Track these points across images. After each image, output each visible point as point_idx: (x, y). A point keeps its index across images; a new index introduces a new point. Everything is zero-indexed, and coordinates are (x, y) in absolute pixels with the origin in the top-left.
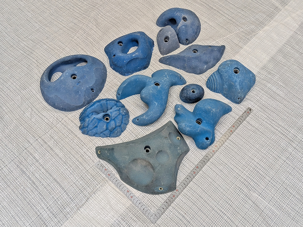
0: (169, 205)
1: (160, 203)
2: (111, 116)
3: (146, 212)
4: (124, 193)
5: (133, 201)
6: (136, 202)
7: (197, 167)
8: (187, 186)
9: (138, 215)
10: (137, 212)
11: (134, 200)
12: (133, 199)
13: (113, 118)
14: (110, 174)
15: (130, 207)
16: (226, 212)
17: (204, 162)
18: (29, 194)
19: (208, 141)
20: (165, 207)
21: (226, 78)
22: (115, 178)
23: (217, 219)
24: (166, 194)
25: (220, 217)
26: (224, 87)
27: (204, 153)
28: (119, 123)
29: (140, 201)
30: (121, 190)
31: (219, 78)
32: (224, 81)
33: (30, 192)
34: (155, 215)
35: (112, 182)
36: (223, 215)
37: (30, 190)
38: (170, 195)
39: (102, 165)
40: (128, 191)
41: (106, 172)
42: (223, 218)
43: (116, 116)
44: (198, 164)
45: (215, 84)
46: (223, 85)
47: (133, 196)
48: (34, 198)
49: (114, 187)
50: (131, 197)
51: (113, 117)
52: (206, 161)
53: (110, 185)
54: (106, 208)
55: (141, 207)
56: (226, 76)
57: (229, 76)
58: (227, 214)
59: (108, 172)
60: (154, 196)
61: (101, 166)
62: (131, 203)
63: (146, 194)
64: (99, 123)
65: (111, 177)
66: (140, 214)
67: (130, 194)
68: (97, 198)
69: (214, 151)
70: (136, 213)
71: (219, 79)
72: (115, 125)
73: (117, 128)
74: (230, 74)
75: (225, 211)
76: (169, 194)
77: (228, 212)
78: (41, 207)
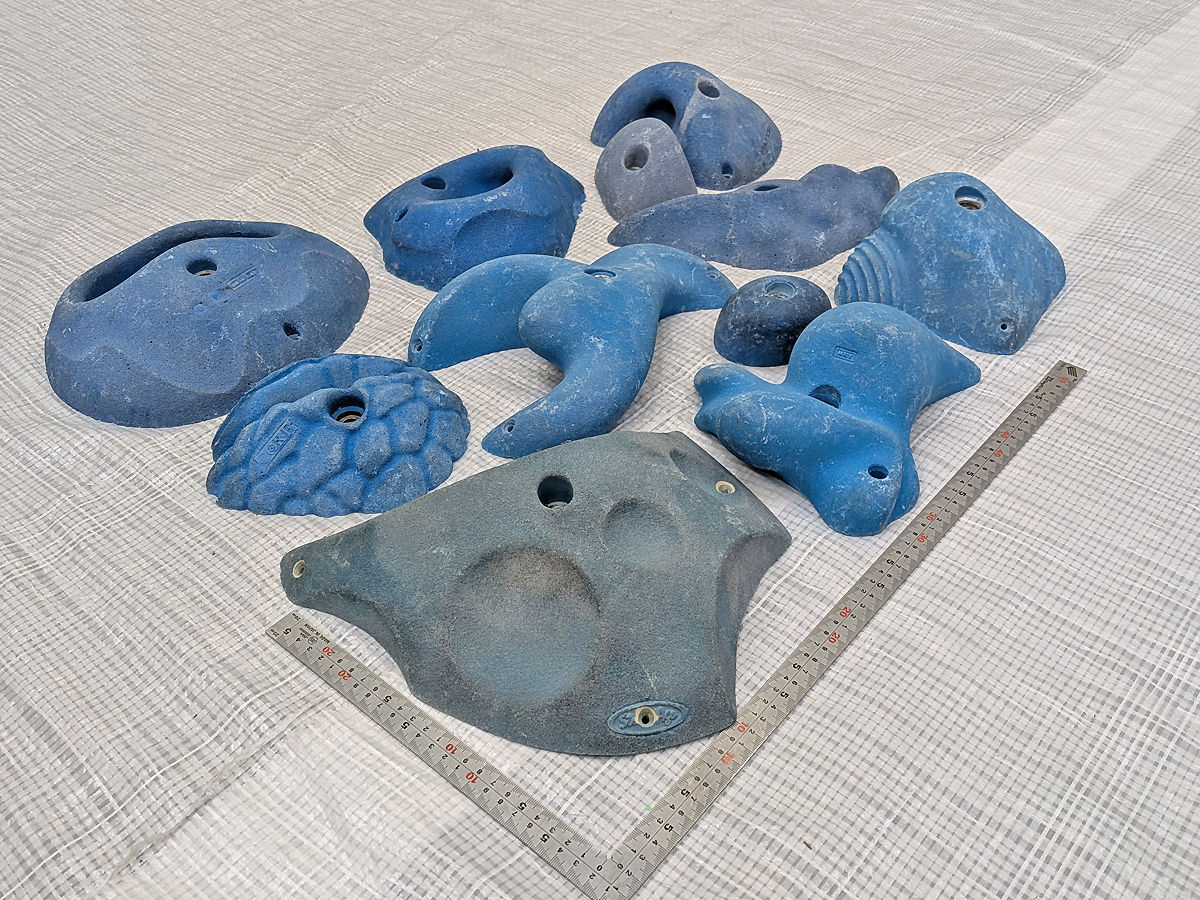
0: (704, 809)
1: (648, 799)
2: (371, 401)
3: (560, 850)
4: (425, 758)
5: (482, 797)
6: (500, 802)
7: (846, 612)
8: (800, 702)
9: (512, 872)
10: (505, 854)
11: (486, 790)
12: (477, 789)
13: (380, 410)
14: (352, 670)
15: (460, 829)
16: (1063, 825)
17: (879, 586)
19: (887, 483)
20: (676, 821)
21: (927, 235)
22: (376, 689)
23: (1009, 867)
24: (677, 753)
25: (1031, 856)
26: (925, 284)
27: (872, 549)
28: (410, 434)
29: (526, 794)
30: (412, 747)
31: (891, 250)
32: (917, 252)
34: (620, 866)
35: (362, 707)
36: (1044, 845)
38: (705, 754)
39: (308, 632)
40: (449, 747)
41: (325, 663)
42: (1049, 858)
43: (395, 400)
44: (845, 599)
45: (880, 276)
46: (918, 273)
47: (480, 772)
49: (370, 733)
50: (470, 776)
51: (381, 403)
52: (888, 583)
53: (346, 722)
54: (311, 845)
55: (530, 826)
56: (925, 229)
57: (939, 226)
58: (1069, 836)
59: (340, 661)
60: (610, 767)
61: (305, 635)
62: (468, 806)
63: (561, 758)
64: (304, 434)
65: (356, 686)
66: (520, 867)
67: (465, 761)
68: (264, 793)
69: (923, 538)
70: (497, 860)
71: (894, 253)
72: (391, 444)
73: (399, 461)
74: (944, 212)
75: (1053, 819)
76: (698, 749)
77: (1076, 824)
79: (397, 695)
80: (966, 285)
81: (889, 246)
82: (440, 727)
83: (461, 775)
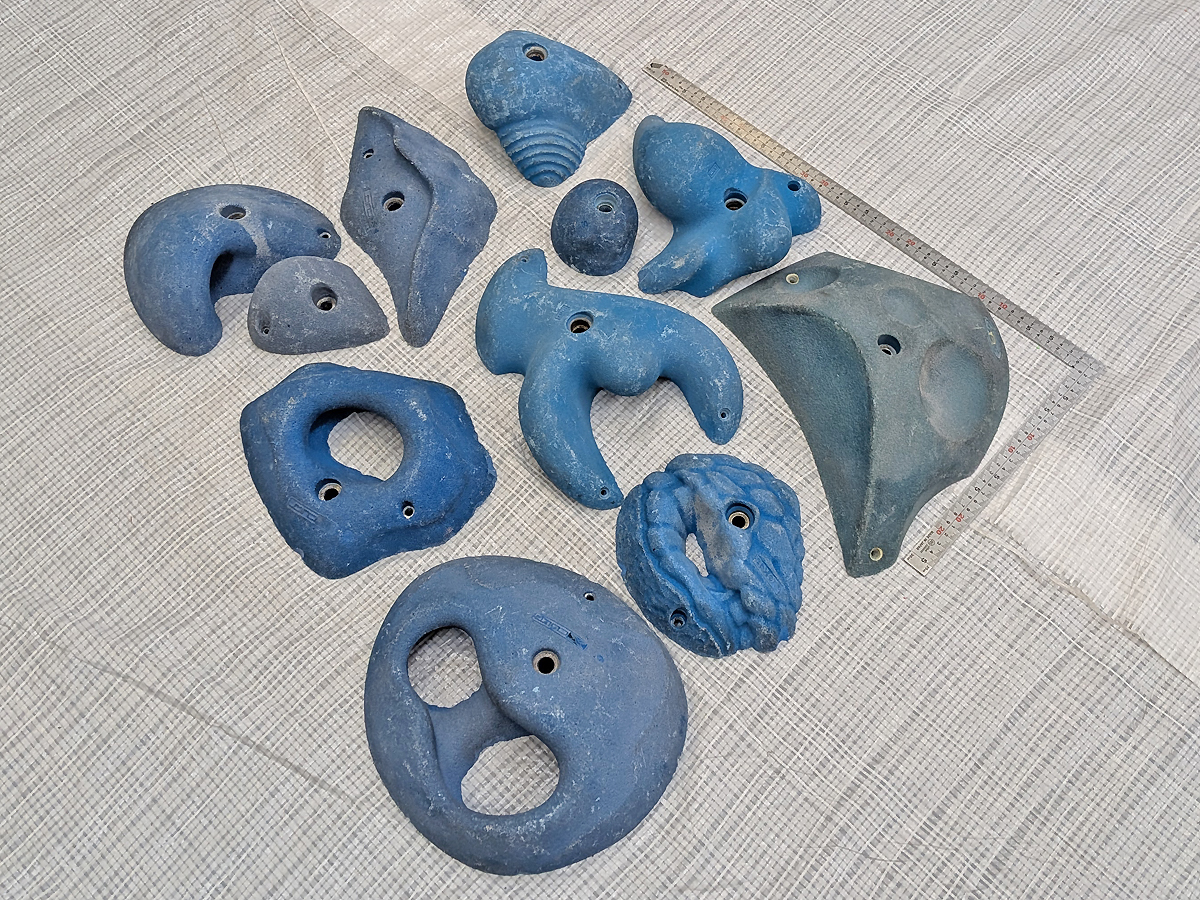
0: (1037, 320)
1: (1033, 348)
4: (1018, 464)
5: (1044, 432)
6: (1045, 421)
7: (890, 234)
8: (959, 267)
10: (1078, 418)
11: (1038, 429)
12: (1037, 433)
13: (741, 492)
14: (956, 514)
17: (869, 213)
18: (1082, 824)
20: (1047, 334)
21: (554, 94)
22: (970, 497)
27: (832, 213)
29: (1039, 408)
30: (1011, 472)
31: (542, 125)
32: (558, 108)
33: (1077, 823)
34: (1078, 362)
35: (984, 504)
37: (1068, 824)
38: (1000, 318)
39: (927, 545)
40: (1010, 450)
41: (951, 531)
44: (878, 232)
45: (561, 143)
47: (1026, 433)
48: (1098, 799)
49: (1004, 497)
50: (1030, 437)
51: (735, 490)
52: (863, 209)
54: (1085, 521)
55: (1059, 406)
56: (550, 93)
57: (553, 83)
59: (948, 522)
60: (1013, 366)
61: (926, 549)
62: (1050, 439)
63: (1011, 392)
64: (762, 550)
65: (968, 510)
67: (1019, 441)
68: (1054, 554)
69: (824, 183)
74: (545, 74)
76: (998, 321)
78: (1125, 766)
79: (973, 483)
80: (593, 92)
81: (538, 126)
82: (997, 457)
83: (1028, 443)
